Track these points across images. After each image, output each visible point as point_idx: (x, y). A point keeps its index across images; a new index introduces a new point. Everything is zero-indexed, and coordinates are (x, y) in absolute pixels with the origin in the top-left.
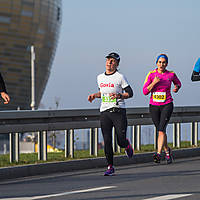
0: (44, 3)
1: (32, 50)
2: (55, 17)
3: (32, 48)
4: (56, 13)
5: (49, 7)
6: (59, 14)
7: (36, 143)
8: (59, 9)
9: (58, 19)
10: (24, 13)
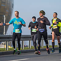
0: (8, 2)
1: (5, 17)
2: (12, 7)
3: (5, 16)
4: (12, 5)
5: (10, 4)
6: (13, 6)
7: (5, 45)
8: (13, 4)
9: (13, 7)
10: (2, 5)
